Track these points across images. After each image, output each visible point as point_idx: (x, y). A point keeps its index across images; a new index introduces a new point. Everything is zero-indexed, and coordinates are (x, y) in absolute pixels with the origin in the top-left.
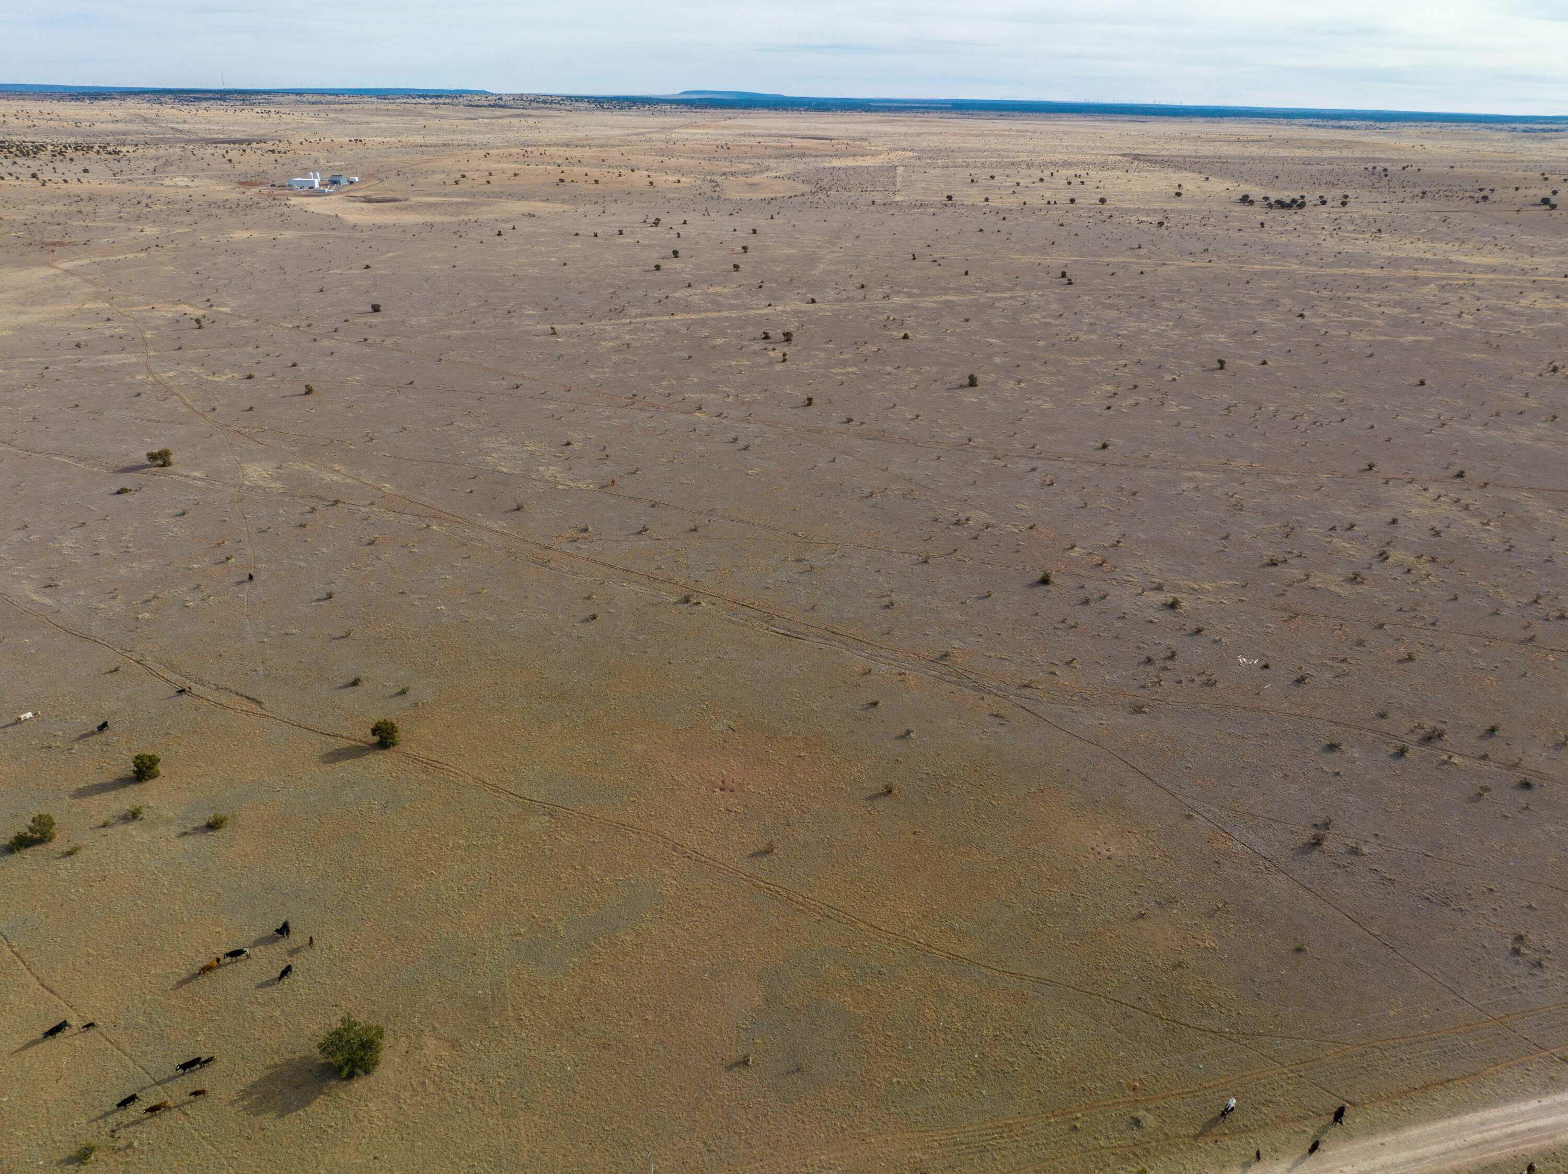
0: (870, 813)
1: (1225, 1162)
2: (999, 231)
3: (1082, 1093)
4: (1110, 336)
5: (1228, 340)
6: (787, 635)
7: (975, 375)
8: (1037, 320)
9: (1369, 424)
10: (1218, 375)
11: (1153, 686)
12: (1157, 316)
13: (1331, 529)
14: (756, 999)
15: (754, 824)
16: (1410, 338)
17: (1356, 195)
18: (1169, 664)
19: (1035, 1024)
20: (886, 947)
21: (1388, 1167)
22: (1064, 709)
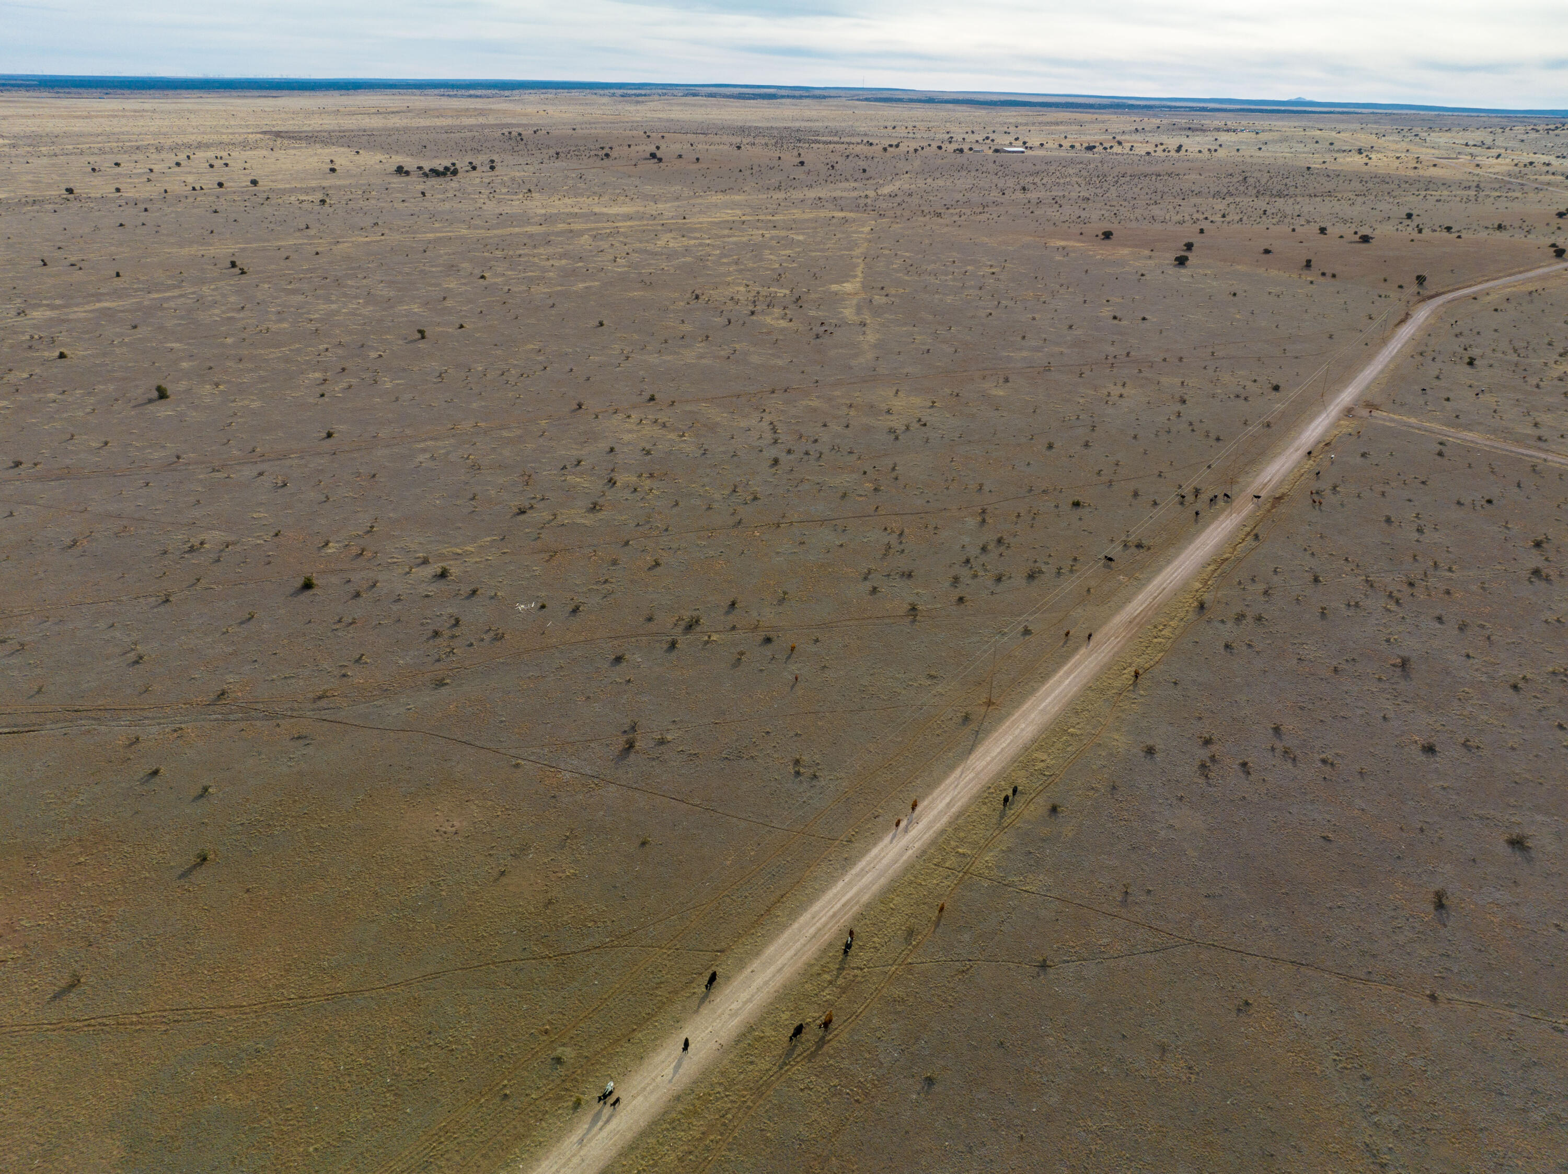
0: (189, 891)
1: (642, 1053)
2: (143, 224)
3: (501, 1061)
4: (303, 321)
5: (421, 310)
6: (14, 732)
7: (164, 386)
8: (217, 315)
9: (568, 368)
10: (422, 345)
11: (447, 656)
12: (345, 295)
13: (562, 469)
15: (44, 963)
16: (581, 285)
17: (501, 160)
18: (456, 631)
19: (436, 1021)
20: (255, 1020)
21: (762, 988)
22: (368, 707)
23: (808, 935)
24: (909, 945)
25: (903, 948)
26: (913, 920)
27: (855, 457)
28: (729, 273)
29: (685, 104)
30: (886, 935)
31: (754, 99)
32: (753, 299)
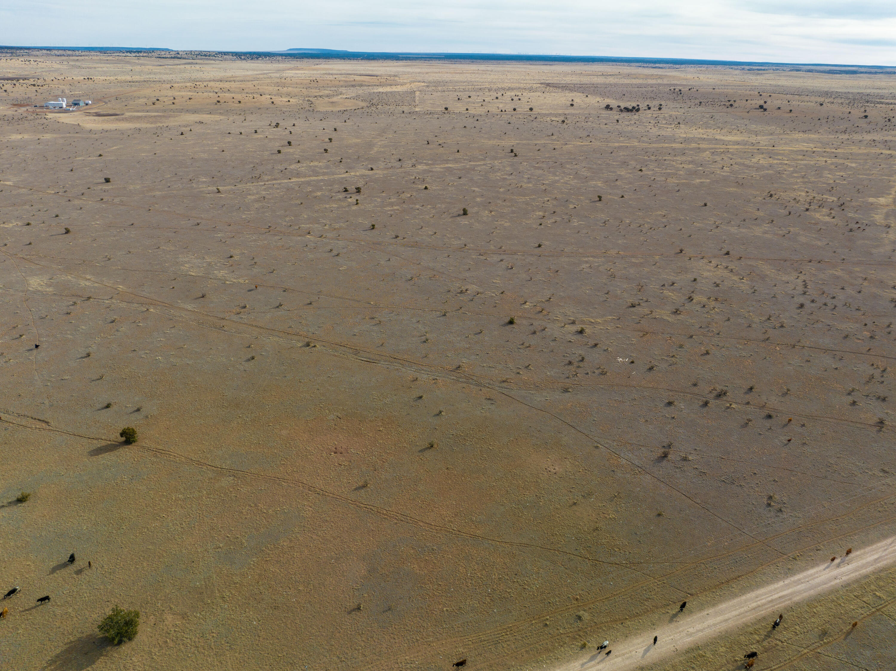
0: (422, 460)
1: (627, 634)
2: (475, 127)
3: (549, 605)
4: (539, 184)
5: (602, 185)
6: (368, 361)
7: (466, 209)
8: (499, 176)
9: (679, 228)
10: (598, 204)
11: (573, 377)
12: (564, 173)
13: (662, 286)
14: (363, 571)
15: (355, 471)
16: (698, 181)
17: (666, 104)
18: (581, 364)
19: (521, 569)
20: (435, 534)
21: (711, 626)
22: (526, 393)
23: (750, 606)
24: (821, 640)
25: (816, 641)
26: (828, 626)
27: (860, 313)
28: (797, 183)
29: (790, 76)
30: (805, 627)
31: (839, 74)
32: (809, 201)
